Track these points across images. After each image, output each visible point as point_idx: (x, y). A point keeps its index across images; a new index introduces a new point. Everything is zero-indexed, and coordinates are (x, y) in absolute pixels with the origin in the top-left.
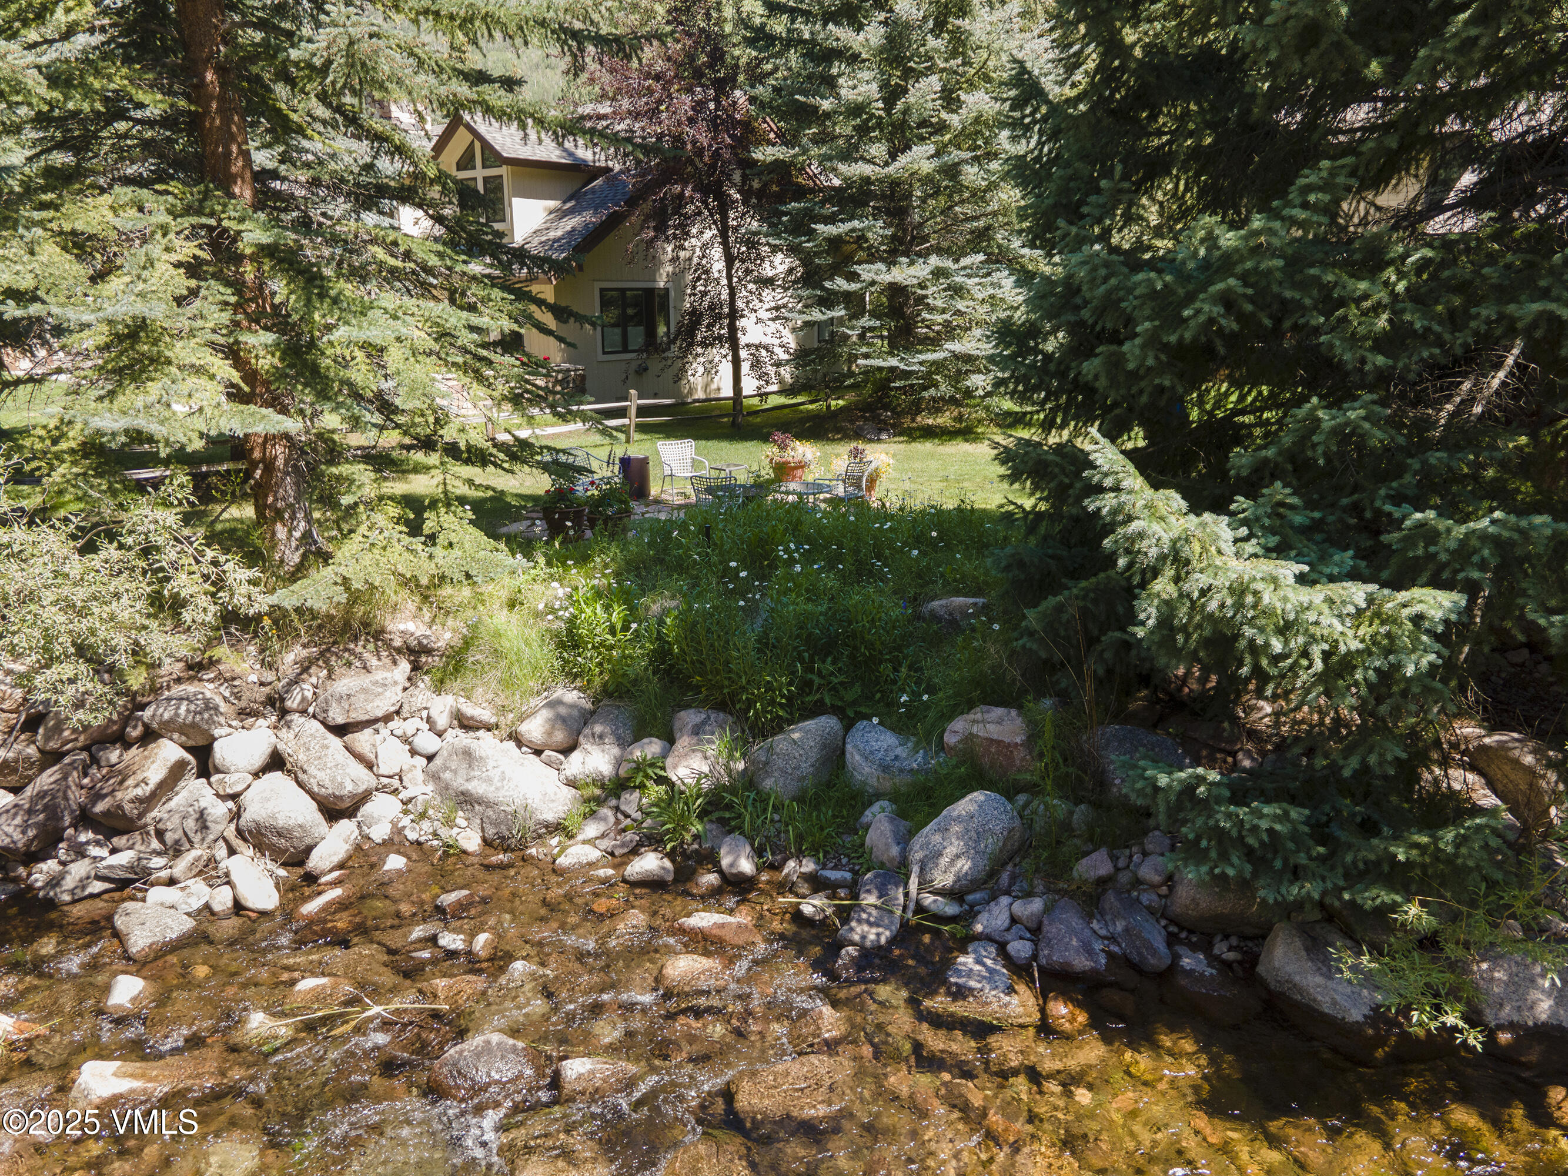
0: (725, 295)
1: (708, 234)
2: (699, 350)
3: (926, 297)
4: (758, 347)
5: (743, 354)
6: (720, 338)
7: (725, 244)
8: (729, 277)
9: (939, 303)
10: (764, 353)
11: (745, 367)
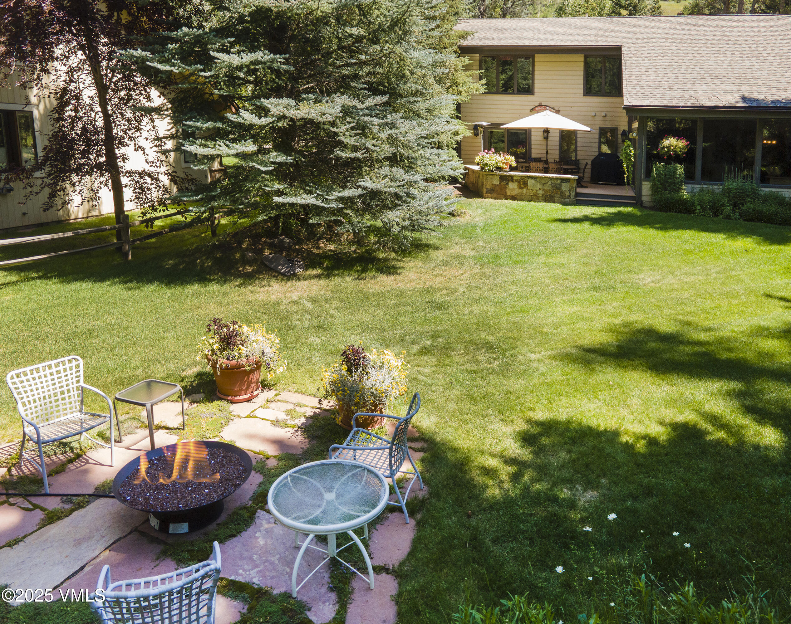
0: (100, 123)
1: (74, 61)
2: (75, 178)
3: (336, 134)
4: (141, 174)
5: (124, 180)
6: (99, 166)
7: (95, 71)
8: (104, 103)
9: (352, 141)
10: (149, 180)
11: (128, 194)
